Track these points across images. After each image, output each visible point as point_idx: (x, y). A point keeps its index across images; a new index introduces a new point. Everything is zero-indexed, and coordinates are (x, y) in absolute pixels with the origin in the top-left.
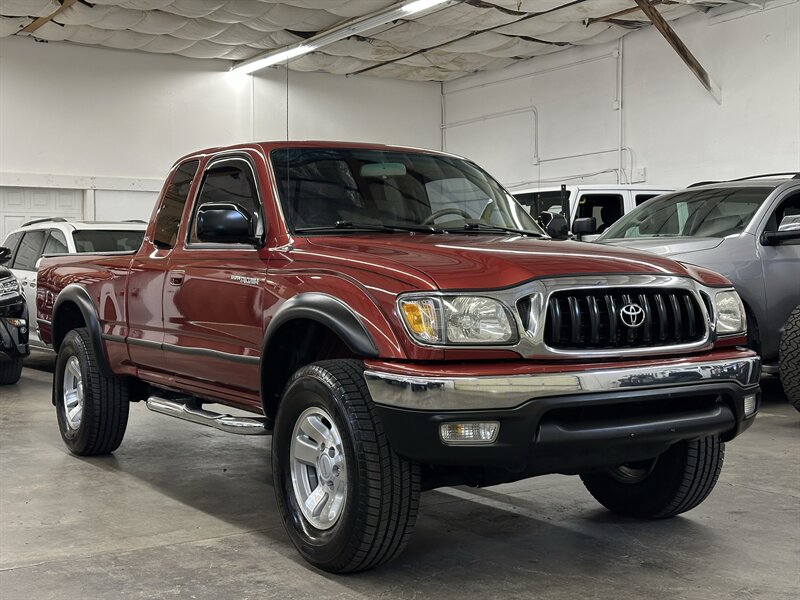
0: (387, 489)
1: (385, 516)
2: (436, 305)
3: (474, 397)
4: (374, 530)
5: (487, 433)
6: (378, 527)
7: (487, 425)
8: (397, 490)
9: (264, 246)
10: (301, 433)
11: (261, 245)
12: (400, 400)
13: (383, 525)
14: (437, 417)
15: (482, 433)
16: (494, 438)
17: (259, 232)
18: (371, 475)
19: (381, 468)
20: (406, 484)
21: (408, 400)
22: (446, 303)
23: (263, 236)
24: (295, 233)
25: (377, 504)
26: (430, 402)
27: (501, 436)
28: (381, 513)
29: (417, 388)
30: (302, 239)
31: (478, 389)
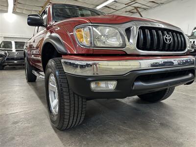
0: (72, 106)
1: (72, 115)
2: (90, 29)
3: (106, 70)
4: (68, 120)
5: (112, 86)
6: (69, 119)
7: (112, 82)
8: (76, 105)
10: (51, 82)
12: (76, 72)
13: (72, 118)
14: (90, 79)
15: (109, 86)
16: (114, 88)
18: (65, 100)
19: (70, 98)
20: (80, 103)
21: (78, 72)
22: (94, 28)
25: (68, 111)
26: (87, 72)
27: (117, 87)
28: (70, 114)
29: (82, 67)
31: (108, 67)
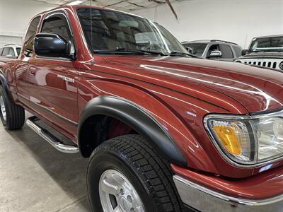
9: (75, 60)
10: (105, 178)
11: (74, 59)
17: (72, 51)
23: (75, 54)
24: (94, 53)
30: (100, 57)
